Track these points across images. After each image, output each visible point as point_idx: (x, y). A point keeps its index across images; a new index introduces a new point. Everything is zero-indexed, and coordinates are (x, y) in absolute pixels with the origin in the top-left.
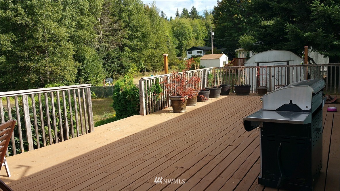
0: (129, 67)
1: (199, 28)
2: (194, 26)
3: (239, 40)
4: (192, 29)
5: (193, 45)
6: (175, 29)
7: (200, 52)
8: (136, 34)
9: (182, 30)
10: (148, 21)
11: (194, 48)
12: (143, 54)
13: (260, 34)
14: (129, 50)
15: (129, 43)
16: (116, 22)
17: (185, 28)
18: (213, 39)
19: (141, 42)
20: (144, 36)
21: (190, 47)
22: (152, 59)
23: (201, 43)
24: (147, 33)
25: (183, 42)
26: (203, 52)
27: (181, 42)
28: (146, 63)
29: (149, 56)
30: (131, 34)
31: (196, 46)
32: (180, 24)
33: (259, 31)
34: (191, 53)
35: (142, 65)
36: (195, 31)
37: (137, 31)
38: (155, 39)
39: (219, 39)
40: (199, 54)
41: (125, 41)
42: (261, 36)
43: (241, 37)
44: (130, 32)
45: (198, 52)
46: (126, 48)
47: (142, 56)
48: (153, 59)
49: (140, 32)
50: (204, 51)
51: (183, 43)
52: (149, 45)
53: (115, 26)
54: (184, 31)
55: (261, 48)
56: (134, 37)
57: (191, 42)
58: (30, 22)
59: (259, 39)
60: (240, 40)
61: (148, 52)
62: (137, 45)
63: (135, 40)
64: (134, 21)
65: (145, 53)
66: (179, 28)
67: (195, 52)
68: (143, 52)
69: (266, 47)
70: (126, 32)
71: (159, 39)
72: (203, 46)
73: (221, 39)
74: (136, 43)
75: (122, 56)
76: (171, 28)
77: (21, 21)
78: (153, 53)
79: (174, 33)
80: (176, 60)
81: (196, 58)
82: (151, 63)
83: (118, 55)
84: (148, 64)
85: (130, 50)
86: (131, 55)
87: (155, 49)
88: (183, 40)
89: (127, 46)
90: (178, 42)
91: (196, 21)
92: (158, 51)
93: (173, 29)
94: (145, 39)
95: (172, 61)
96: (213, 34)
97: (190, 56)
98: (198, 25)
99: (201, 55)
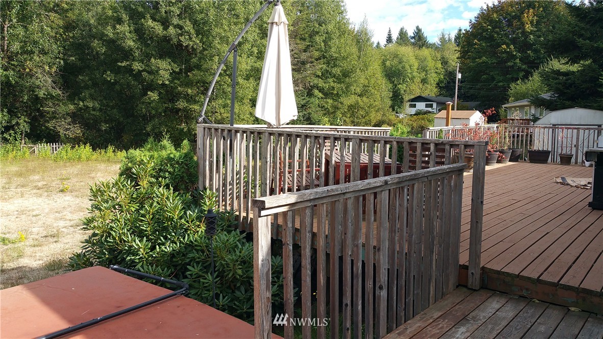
0: (318, 122)
1: (430, 64)
2: (422, 60)
3: (509, 90)
4: (416, 65)
5: (417, 93)
6: (388, 63)
7: (431, 106)
8: (334, 71)
9: (400, 67)
10: (354, 50)
11: (419, 99)
12: (342, 103)
13: (559, 84)
14: (320, 95)
15: (321, 83)
16: (305, 51)
17: (406, 62)
18: (458, 85)
19: (340, 83)
20: (346, 74)
21: (413, 97)
22: (353, 112)
23: (431, 91)
24: (352, 69)
25: (400, 86)
26: (435, 105)
27: (396, 86)
28: (345, 118)
29: (351, 107)
30: (326, 70)
31: (423, 95)
32: (396, 56)
33: (557, 79)
34: (414, 106)
35: (338, 120)
36: (423, 69)
37: (335, 66)
38: (362, 80)
39: (469, 85)
40: (430, 109)
41: (316, 81)
42: (560, 86)
43: (513, 85)
44: (325, 66)
45: (427, 106)
46: (316, 92)
47: (340, 105)
48: (356, 113)
49: (341, 66)
50: (438, 104)
51: (399, 89)
52: (352, 88)
53: (304, 56)
54: (403, 67)
55: (560, 104)
56: (330, 75)
57: (413, 87)
58: (201, 45)
59: (557, 90)
60: (511, 90)
61: (349, 100)
62: (333, 88)
63: (331, 80)
64: (333, 50)
65: (345, 102)
66: (396, 61)
67: (421, 106)
68: (342, 99)
69: (567, 103)
70: (320, 66)
71: (367, 79)
72: (434, 95)
73: (473, 85)
74: (332, 84)
75: (311, 105)
76: (380, 62)
77: (187, 43)
78: (357, 101)
79: (386, 71)
80: (391, 117)
81: (426, 115)
82: (351, 119)
83: (304, 101)
84: (347, 119)
85: (322, 96)
86: (322, 103)
87: (359, 95)
88: (400, 84)
89: (318, 88)
90: (390, 86)
91: (425, 52)
92: (364, 99)
93: (384, 64)
94: (347, 79)
95: (385, 118)
96: (459, 76)
97: (413, 111)
98: (429, 59)
99: (433, 110)
